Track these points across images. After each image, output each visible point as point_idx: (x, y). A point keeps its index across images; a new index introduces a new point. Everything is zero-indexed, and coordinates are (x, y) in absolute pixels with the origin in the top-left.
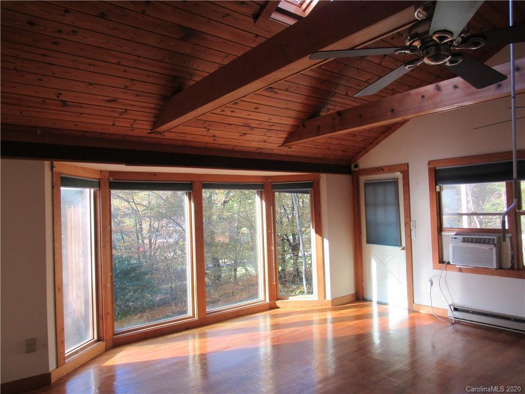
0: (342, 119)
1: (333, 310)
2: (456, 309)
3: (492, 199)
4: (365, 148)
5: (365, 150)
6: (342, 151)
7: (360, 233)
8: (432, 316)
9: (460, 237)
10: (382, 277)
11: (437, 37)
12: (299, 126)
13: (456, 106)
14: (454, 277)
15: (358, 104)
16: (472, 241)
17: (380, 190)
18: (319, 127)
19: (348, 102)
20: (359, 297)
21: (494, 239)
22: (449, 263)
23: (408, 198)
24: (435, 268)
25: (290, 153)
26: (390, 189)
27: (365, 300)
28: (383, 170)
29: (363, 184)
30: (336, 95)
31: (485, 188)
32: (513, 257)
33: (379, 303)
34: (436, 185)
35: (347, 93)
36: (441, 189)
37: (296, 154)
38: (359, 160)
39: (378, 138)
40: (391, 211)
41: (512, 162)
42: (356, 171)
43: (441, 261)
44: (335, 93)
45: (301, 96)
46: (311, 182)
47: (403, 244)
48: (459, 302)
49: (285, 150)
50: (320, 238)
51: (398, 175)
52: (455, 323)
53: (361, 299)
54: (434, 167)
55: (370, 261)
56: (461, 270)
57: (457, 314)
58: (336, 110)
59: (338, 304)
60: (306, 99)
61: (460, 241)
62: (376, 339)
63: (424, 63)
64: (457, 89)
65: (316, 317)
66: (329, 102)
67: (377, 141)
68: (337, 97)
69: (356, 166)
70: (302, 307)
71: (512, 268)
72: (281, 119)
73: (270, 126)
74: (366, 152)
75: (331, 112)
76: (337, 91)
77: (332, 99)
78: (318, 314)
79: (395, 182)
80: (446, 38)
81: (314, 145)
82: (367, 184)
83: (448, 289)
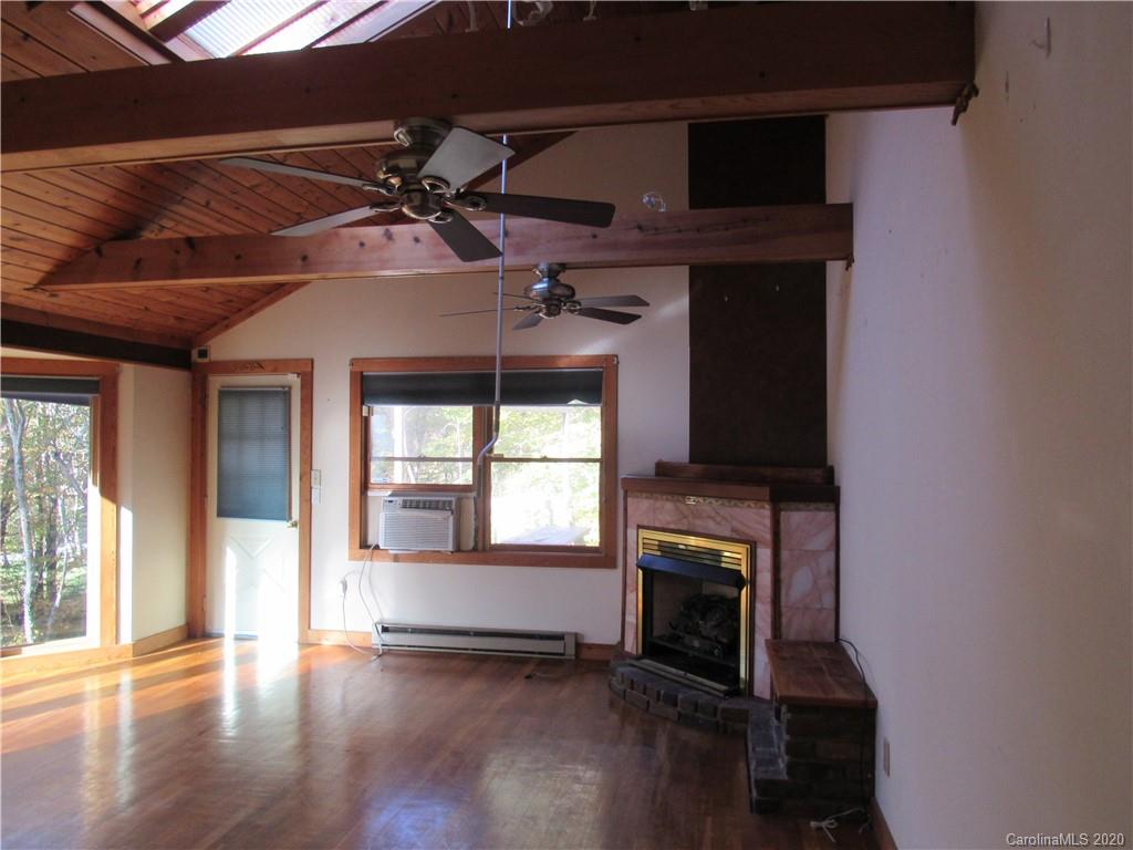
0: (194, 254)
1: (136, 663)
2: (385, 630)
3: (434, 437)
4: (226, 318)
5: (226, 322)
6: (177, 318)
7: (204, 495)
8: (346, 648)
9: (399, 500)
10: (248, 583)
11: (430, 185)
12: (88, 252)
13: (415, 271)
14: (384, 572)
15: (234, 232)
16: (417, 506)
17: (252, 407)
18: (138, 262)
19: (206, 220)
20: (196, 630)
21: (450, 502)
22: (377, 547)
23: (309, 427)
24: (352, 557)
25: (49, 308)
26: (274, 408)
27: (206, 636)
28: (262, 367)
29: (216, 393)
30: (185, 201)
31: (424, 417)
32: (476, 530)
33: (238, 638)
34: (362, 403)
35: (208, 203)
36: (370, 411)
37: (65, 311)
38: (209, 343)
39: (254, 302)
40: (274, 450)
41: (495, 374)
42: (201, 364)
43: (364, 545)
44: (184, 198)
45: (105, 188)
46: (95, 379)
47: (293, 516)
48: (390, 616)
49: (40, 300)
50: (111, 507)
51: (293, 379)
52: (384, 653)
53: (199, 633)
54: (359, 370)
55: (221, 552)
56: (396, 558)
57: (389, 638)
58: (181, 233)
59: (147, 650)
60: (115, 197)
61: (398, 506)
62: (229, 712)
63: (400, 211)
64: (419, 245)
65: (92, 685)
66: (167, 213)
67: (253, 307)
68: (188, 206)
69: (203, 354)
70: (58, 668)
71: (475, 549)
72: (44, 229)
73: (12, 239)
74: (227, 327)
75: (167, 234)
76: (188, 194)
77: (176, 208)
78: (97, 678)
79: (285, 394)
80: (440, 188)
81: (116, 298)
82: (225, 394)
83: (374, 595)
